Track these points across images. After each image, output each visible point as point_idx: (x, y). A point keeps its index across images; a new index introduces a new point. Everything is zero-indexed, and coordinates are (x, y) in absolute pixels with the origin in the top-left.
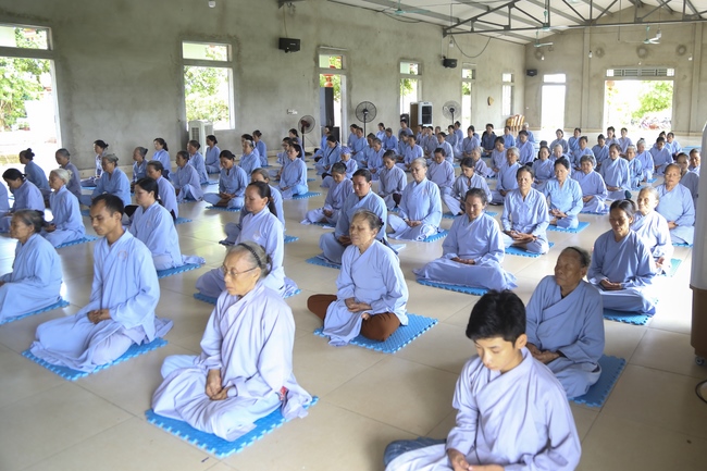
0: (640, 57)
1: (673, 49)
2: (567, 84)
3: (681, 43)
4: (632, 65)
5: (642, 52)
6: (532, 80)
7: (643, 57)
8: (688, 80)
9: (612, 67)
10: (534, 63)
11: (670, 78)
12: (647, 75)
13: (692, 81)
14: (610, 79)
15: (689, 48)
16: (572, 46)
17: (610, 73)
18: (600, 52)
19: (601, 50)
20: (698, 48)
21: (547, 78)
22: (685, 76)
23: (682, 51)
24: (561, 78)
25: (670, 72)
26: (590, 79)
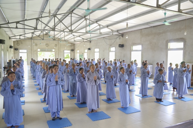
0: (46, 46)
1: (54, 45)
2: (27, 53)
3: (56, 44)
4: (45, 48)
5: (47, 45)
6: (16, 51)
7: (47, 46)
8: (58, 52)
9: (40, 49)
10: (17, 47)
11: (54, 52)
12: (48, 51)
13: (59, 52)
14: (39, 51)
15: (58, 45)
16: (28, 42)
17: (39, 50)
18: (36, 45)
19: (36, 44)
20: (59, 45)
21: (21, 51)
22: (57, 51)
23: (56, 45)
24: (25, 51)
25: (53, 50)
26: (34, 52)
